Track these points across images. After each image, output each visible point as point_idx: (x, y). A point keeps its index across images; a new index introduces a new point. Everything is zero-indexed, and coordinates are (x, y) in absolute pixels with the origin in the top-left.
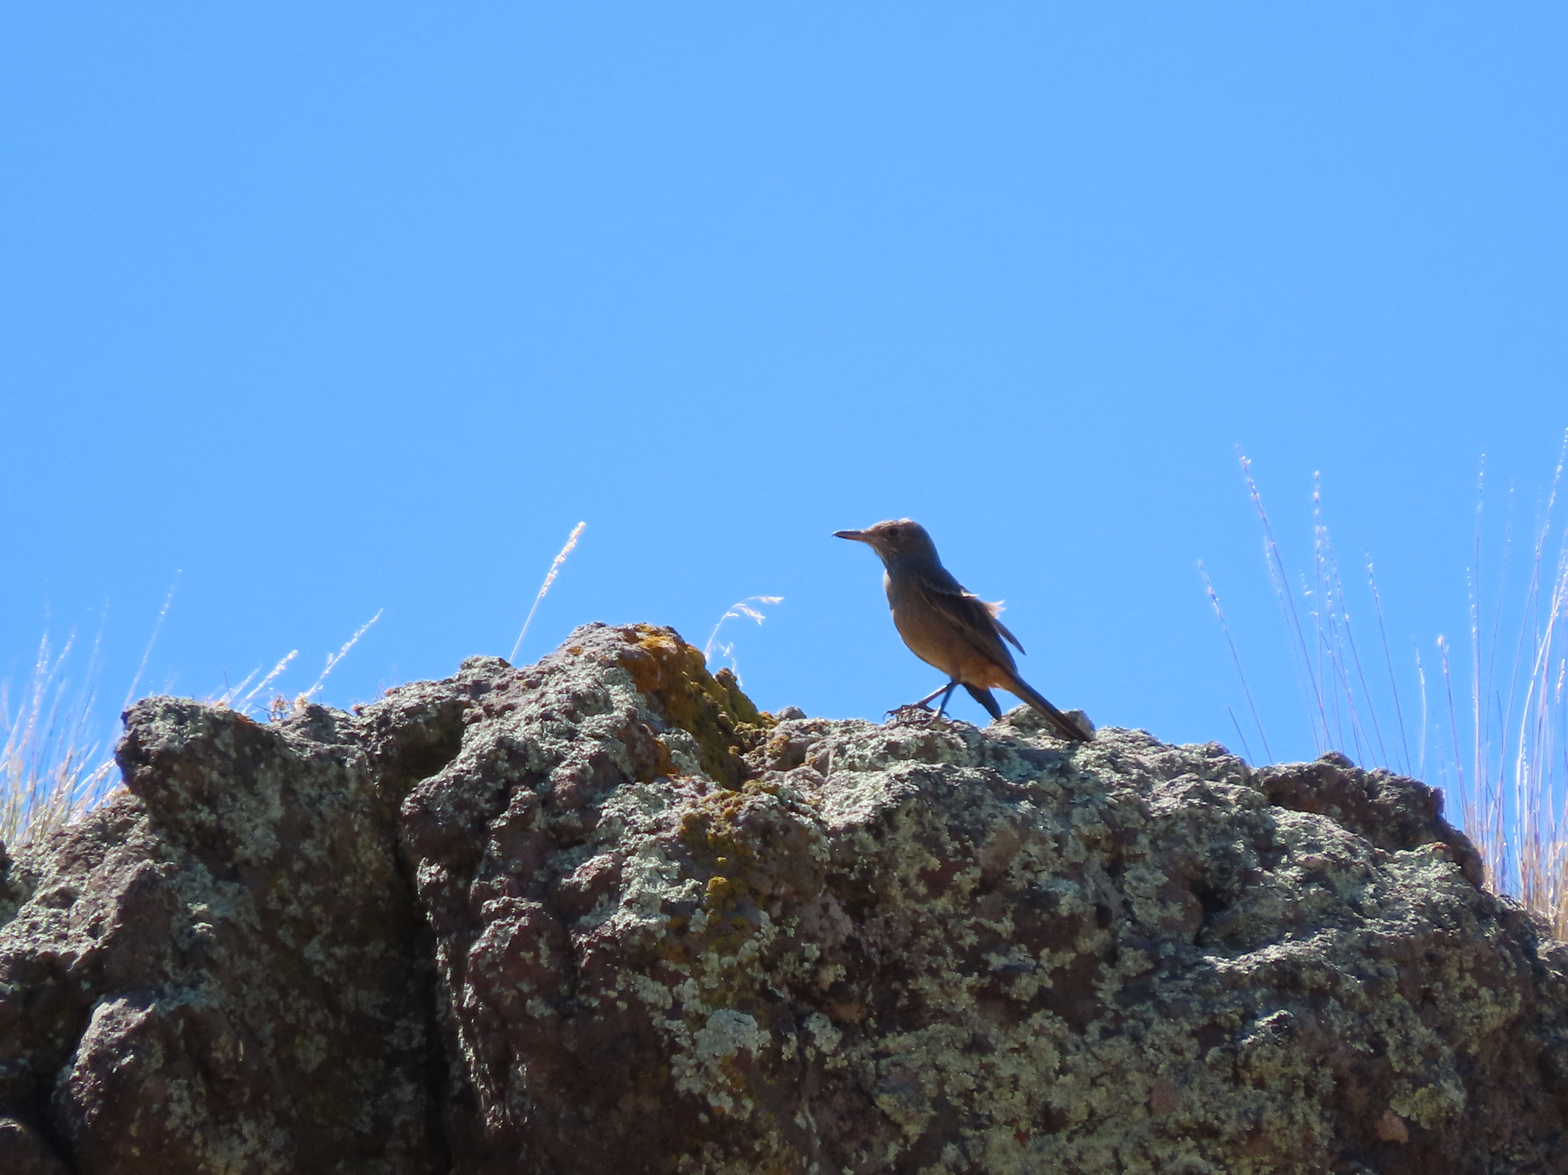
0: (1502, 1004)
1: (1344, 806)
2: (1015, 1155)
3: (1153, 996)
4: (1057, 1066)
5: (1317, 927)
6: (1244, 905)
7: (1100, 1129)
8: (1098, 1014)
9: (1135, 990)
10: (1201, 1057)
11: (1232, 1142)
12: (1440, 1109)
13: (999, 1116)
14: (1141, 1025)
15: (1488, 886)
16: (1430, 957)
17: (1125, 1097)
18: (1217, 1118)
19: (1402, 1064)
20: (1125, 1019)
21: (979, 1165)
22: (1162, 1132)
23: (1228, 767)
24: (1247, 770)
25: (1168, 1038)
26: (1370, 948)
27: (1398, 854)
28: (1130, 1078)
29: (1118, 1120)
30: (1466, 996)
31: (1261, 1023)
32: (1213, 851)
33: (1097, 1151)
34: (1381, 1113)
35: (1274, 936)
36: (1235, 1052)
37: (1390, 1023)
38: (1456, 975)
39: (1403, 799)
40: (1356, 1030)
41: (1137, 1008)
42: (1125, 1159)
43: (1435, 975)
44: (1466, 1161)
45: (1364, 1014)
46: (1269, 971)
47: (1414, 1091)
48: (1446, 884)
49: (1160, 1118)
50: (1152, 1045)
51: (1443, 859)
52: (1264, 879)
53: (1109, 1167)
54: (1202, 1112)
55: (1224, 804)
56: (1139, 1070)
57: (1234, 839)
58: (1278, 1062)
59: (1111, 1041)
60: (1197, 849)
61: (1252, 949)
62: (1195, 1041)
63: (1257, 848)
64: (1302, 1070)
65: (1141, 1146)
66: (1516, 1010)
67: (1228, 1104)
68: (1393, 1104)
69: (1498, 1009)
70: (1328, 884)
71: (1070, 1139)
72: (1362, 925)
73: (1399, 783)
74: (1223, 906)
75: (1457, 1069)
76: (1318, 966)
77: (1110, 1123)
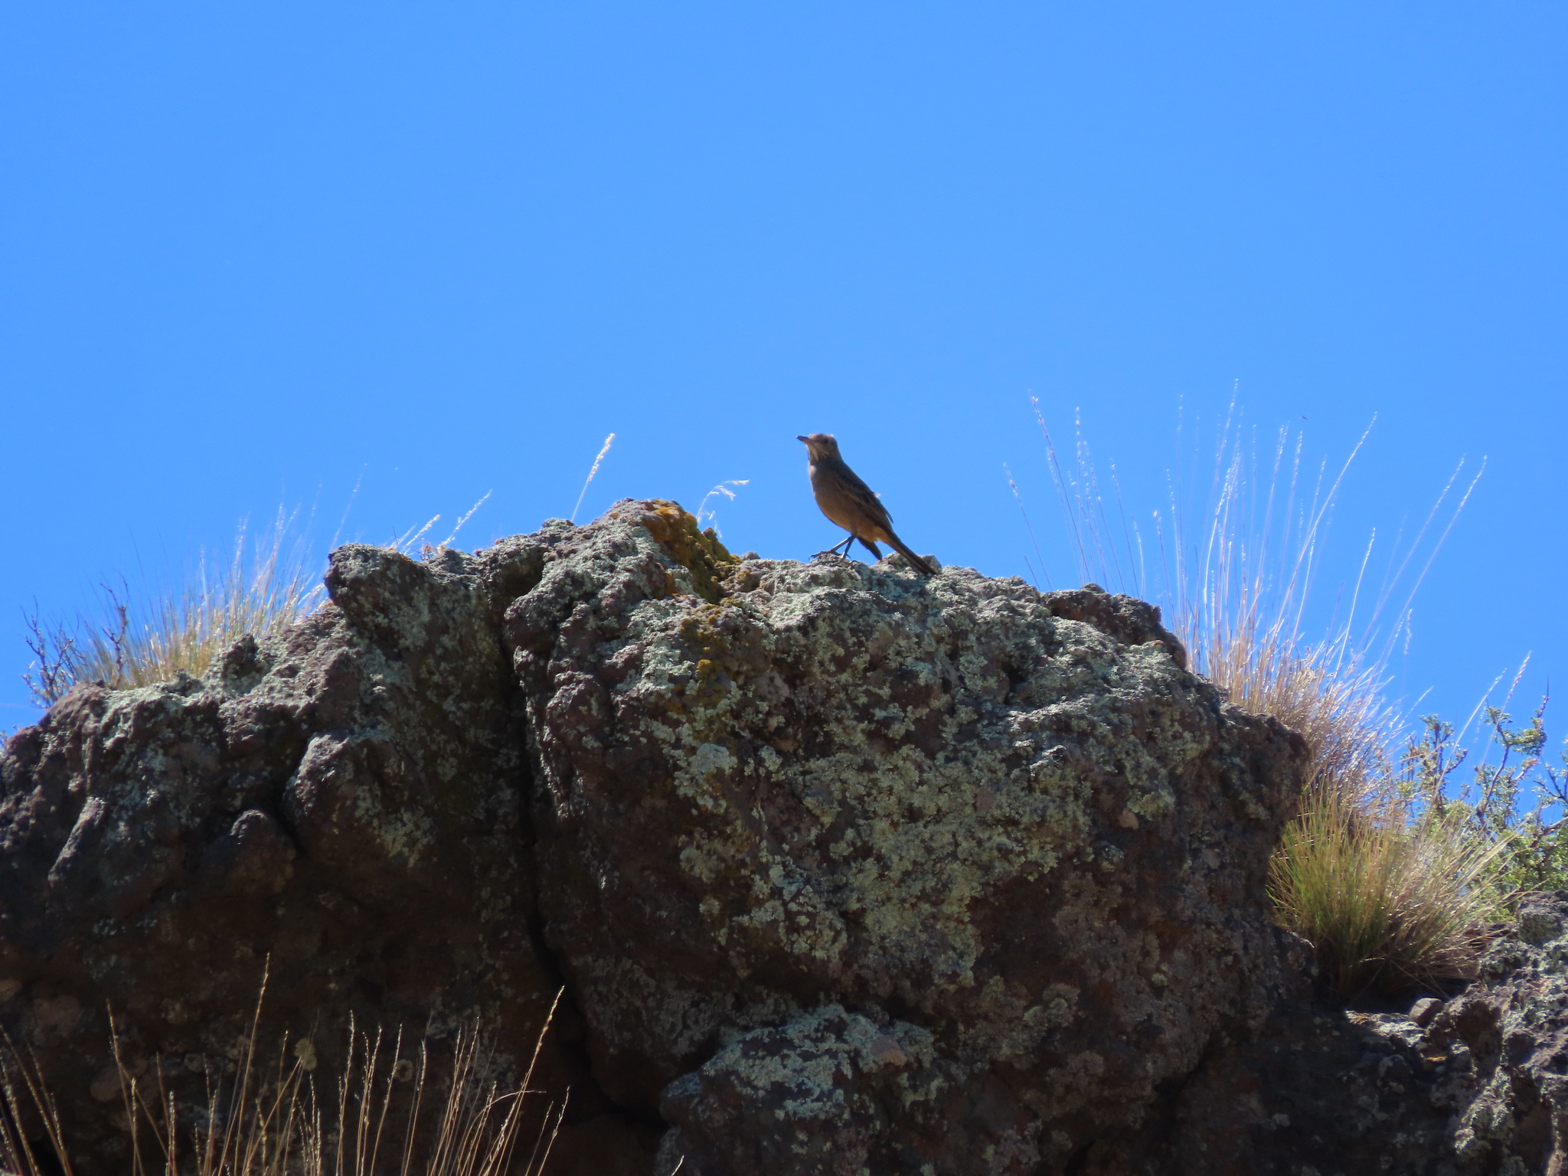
0: (1198, 742)
1: (1098, 616)
2: (891, 836)
3: (978, 736)
4: (917, 780)
5: (1082, 693)
6: (1036, 679)
7: (944, 820)
8: (943, 747)
9: (967, 732)
10: (1008, 775)
11: (1027, 829)
12: (1159, 807)
13: (880, 812)
14: (970, 755)
15: (1190, 668)
16: (1153, 713)
17: (960, 800)
18: (1018, 813)
19: (1135, 780)
20: (960, 751)
21: (867, 842)
22: (983, 822)
23: (1025, 592)
24: (1037, 594)
25: (986, 763)
26: (1115, 707)
27: (1133, 647)
28: (963, 788)
29: (956, 814)
30: (1175, 737)
31: (1047, 753)
32: (1016, 645)
33: (942, 834)
34: (1121, 810)
35: (1054, 698)
36: (1028, 771)
37: (1127, 753)
38: (1169, 723)
39: (1135, 613)
40: (1107, 758)
41: (968, 744)
42: (960, 839)
43: (1155, 724)
44: (1175, 840)
45: (1111, 747)
46: (1051, 720)
47: (1142, 796)
48: (1162, 667)
49: (982, 813)
50: (977, 767)
51: (1161, 651)
52: (1048, 662)
53: (950, 844)
54: (1008, 809)
55: (1023, 615)
56: (968, 783)
57: (1030, 637)
58: (1057, 777)
59: (952, 764)
60: (1006, 643)
61: (1040, 707)
62: (1004, 765)
63: (1043, 642)
64: (1072, 783)
65: (969, 831)
66: (1206, 746)
67: (1024, 805)
68: (1129, 804)
69: (1195, 746)
70: (1088, 666)
71: (925, 826)
72: (1110, 692)
73: (1133, 603)
74: (1022, 679)
75: (1170, 783)
76: (1082, 717)
77: (950, 816)
